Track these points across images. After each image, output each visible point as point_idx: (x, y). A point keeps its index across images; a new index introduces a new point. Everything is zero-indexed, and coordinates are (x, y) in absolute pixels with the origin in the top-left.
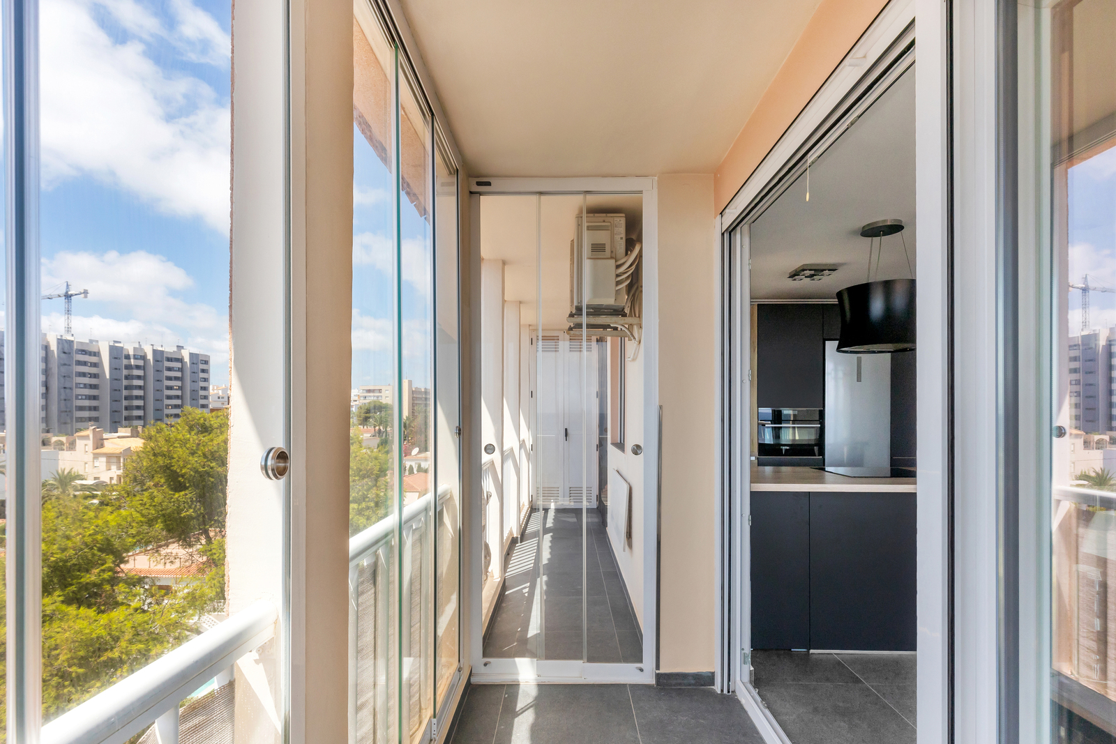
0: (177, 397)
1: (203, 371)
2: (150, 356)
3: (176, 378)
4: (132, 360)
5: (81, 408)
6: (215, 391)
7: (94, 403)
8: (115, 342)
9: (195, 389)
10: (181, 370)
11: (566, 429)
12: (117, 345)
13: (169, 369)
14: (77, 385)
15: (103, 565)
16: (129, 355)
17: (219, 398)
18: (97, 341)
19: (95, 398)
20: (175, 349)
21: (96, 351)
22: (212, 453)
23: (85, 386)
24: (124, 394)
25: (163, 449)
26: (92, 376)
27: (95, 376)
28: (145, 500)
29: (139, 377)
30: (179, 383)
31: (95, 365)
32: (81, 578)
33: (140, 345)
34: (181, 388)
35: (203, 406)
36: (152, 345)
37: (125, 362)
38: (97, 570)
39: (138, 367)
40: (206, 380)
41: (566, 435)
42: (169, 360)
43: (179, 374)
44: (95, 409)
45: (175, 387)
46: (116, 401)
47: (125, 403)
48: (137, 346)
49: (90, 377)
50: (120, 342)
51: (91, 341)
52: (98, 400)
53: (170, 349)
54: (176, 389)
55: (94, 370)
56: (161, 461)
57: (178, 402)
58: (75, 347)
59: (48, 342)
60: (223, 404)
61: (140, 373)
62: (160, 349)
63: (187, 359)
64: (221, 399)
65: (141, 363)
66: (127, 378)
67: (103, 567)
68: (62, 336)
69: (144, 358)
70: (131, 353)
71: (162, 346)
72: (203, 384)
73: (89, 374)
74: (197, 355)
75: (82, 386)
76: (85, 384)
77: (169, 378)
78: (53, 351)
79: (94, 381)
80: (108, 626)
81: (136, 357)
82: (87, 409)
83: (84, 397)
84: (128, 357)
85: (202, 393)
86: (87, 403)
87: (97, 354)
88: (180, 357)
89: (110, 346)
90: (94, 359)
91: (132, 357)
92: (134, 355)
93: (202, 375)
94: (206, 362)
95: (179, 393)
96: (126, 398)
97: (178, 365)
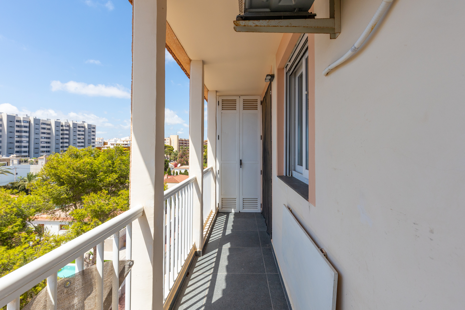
0: (82, 142)
1: (93, 132)
2: (71, 126)
3: (82, 135)
4: (64, 127)
5: (43, 147)
6: (98, 140)
7: (48, 145)
8: (57, 120)
9: (90, 139)
10: (84, 131)
11: (241, 160)
12: (58, 121)
13: (79, 131)
14: (41, 138)
15: (15, 223)
16: (63, 125)
17: (100, 143)
18: (50, 119)
19: (49, 143)
20: (82, 123)
21: (50, 123)
22: (77, 168)
23: (45, 138)
24: (60, 141)
25: (55, 165)
26: (48, 134)
27: (49, 134)
28: (44, 190)
29: (67, 134)
30: (83, 137)
31: (49, 129)
32: (3, 230)
33: (68, 121)
34: (84, 139)
35: (93, 146)
36: (73, 121)
37: (61, 128)
38: (12, 226)
39: (67, 130)
40: (94, 135)
41: (241, 164)
42: (79, 127)
43: (83, 133)
44: (49, 147)
45: (81, 138)
46: (57, 144)
47: (61, 145)
48: (66, 121)
49: (47, 134)
50: (59, 120)
51: (48, 119)
52: (50, 143)
53: (80, 123)
54: (82, 139)
55: (48, 131)
56: (53, 171)
57: (83, 144)
58: (41, 122)
59: (30, 120)
60: (101, 145)
61: (67, 132)
62: (76, 122)
63: (86, 127)
64: (101, 143)
65: (68, 128)
66: (62, 134)
67: (15, 224)
68: (36, 117)
69: (69, 126)
70: (64, 124)
71: (76, 121)
72: (93, 137)
73: (47, 133)
74: (91, 125)
75: (43, 138)
76: (45, 137)
77: (79, 135)
78: (32, 124)
79: (48, 136)
80: (8, 258)
81: (66, 126)
82: (46, 147)
83: (44, 142)
84: (62, 126)
85: (92, 141)
86: (45, 145)
87: (50, 125)
88: (84, 126)
89: (55, 121)
90: (48, 127)
91: (64, 126)
92: (65, 125)
93: (93, 133)
94: (94, 128)
95: (83, 141)
96: (61, 143)
97: (83, 129)
